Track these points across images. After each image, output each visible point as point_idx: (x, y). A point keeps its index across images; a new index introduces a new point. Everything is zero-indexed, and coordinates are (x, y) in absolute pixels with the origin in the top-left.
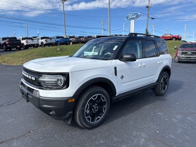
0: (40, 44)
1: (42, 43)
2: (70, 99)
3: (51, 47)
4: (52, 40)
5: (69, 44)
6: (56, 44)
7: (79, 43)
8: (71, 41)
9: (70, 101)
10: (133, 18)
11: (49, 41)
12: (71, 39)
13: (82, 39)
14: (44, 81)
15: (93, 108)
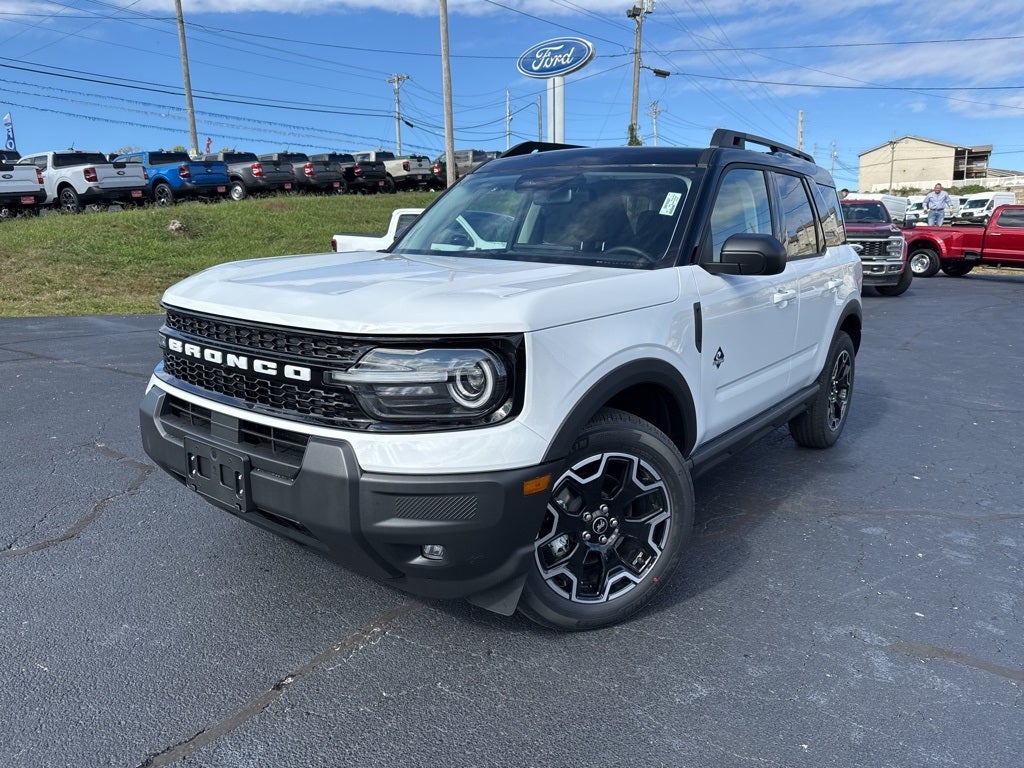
0: (52, 193)
1: (64, 186)
2: (529, 478)
3: (117, 214)
4: (127, 170)
5: (227, 195)
6: (148, 195)
7: (283, 190)
8: (235, 178)
9: (530, 487)
10: (560, 67)
11: (108, 178)
12: (238, 169)
13: (297, 166)
14: (371, 387)
15: (587, 526)
